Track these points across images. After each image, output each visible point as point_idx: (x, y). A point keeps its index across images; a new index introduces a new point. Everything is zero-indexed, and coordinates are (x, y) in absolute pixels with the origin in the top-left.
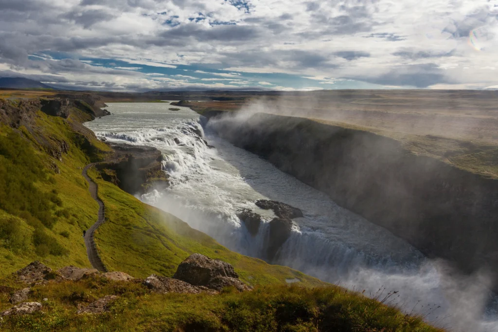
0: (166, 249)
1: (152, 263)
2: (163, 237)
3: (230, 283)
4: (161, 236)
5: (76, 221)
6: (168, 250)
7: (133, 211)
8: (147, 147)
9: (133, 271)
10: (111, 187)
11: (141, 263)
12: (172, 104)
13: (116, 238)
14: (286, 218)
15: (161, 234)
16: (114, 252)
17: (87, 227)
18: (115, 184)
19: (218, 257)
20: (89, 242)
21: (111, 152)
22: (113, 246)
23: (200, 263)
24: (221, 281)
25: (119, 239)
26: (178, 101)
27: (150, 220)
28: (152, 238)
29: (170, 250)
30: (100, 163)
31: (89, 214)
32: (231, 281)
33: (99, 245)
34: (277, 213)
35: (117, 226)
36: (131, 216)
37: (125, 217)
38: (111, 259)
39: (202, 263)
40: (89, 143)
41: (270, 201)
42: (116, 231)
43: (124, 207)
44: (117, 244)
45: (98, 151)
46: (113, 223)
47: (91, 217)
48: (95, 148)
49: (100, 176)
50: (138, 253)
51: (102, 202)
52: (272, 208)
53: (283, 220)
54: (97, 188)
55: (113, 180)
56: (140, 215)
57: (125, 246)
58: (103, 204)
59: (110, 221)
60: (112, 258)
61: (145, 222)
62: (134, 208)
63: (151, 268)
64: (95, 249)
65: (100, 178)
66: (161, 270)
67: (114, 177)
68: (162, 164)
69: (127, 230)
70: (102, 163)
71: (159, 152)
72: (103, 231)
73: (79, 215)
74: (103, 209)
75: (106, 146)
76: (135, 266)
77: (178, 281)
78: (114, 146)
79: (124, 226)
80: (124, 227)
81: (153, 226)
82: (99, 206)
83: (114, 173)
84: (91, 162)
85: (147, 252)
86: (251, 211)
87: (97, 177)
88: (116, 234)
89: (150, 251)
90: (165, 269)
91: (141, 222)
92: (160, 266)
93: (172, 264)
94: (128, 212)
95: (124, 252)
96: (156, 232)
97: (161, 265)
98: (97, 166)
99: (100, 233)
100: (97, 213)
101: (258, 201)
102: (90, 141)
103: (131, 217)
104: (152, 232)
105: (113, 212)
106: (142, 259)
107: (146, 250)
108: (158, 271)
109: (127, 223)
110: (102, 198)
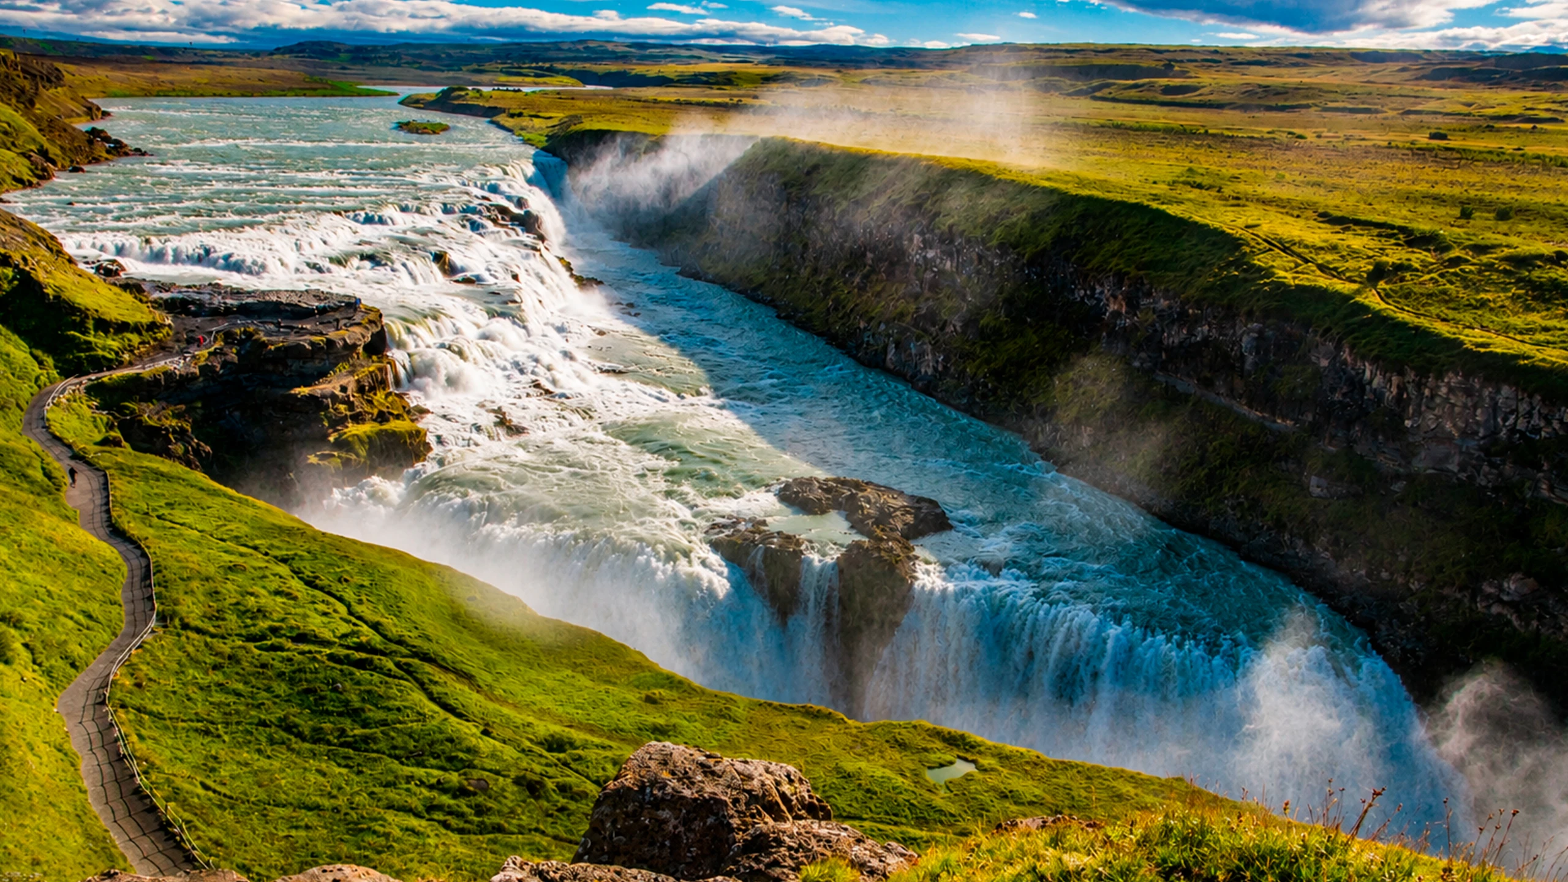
0: (443, 714)
1: (388, 785)
2: (428, 667)
3: (813, 842)
4: (416, 661)
5: (17, 645)
6: (453, 719)
7: (283, 570)
8: (318, 295)
9: (307, 827)
10: (169, 478)
11: (340, 788)
12: (408, 102)
13: (218, 697)
14: (895, 539)
15: (415, 655)
16: (215, 758)
17: (73, 665)
18: (189, 464)
19: (661, 721)
20: (93, 729)
21: (153, 326)
22: (207, 733)
23: (679, 780)
24: (780, 843)
25: (232, 699)
26: (438, 89)
27: (360, 602)
28: (377, 678)
29: (460, 716)
30: (106, 377)
31: (81, 605)
32: (819, 838)
33: (141, 737)
34: (856, 525)
35: (217, 643)
36: (277, 593)
37: (251, 601)
38: (200, 791)
39: (686, 778)
40: (39, 286)
41: (827, 480)
42: (216, 667)
43: (240, 561)
44: (227, 724)
45: (90, 324)
46: (198, 631)
47: (90, 617)
48: (73, 308)
49: (116, 434)
50: (323, 748)
51: (139, 547)
52: (837, 506)
53: (883, 545)
54: (105, 486)
55: (179, 448)
56: (316, 587)
57: (263, 723)
58: (144, 555)
59: (185, 626)
60: (205, 787)
61: (342, 609)
62: (284, 560)
63: (390, 807)
64: (121, 758)
65: (116, 443)
66: (431, 808)
67: (181, 434)
68: (392, 364)
69: (266, 656)
70: (117, 374)
71: (375, 317)
72: (152, 674)
73: (30, 616)
74: (147, 576)
75: (127, 297)
76: (317, 807)
77: (618, 873)
78: (166, 296)
79: (251, 638)
80: (251, 645)
81: (376, 626)
82: (125, 569)
83: (178, 416)
84: (65, 373)
85: (366, 739)
86: (764, 523)
87: (98, 437)
88: (218, 677)
89: (377, 731)
90: (446, 800)
91: (325, 614)
92: (425, 792)
93: (476, 774)
94: (264, 577)
95: (259, 751)
96: (394, 647)
97: (431, 787)
98: (94, 390)
99: (139, 685)
100: (119, 596)
101: (788, 486)
102: (41, 276)
103: (279, 599)
104: (374, 651)
105: (195, 584)
106: (344, 771)
107: (358, 731)
108: (418, 815)
109: (264, 624)
110: (134, 528)
